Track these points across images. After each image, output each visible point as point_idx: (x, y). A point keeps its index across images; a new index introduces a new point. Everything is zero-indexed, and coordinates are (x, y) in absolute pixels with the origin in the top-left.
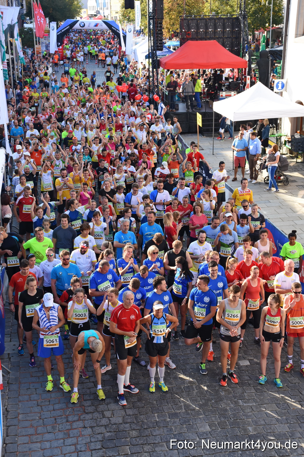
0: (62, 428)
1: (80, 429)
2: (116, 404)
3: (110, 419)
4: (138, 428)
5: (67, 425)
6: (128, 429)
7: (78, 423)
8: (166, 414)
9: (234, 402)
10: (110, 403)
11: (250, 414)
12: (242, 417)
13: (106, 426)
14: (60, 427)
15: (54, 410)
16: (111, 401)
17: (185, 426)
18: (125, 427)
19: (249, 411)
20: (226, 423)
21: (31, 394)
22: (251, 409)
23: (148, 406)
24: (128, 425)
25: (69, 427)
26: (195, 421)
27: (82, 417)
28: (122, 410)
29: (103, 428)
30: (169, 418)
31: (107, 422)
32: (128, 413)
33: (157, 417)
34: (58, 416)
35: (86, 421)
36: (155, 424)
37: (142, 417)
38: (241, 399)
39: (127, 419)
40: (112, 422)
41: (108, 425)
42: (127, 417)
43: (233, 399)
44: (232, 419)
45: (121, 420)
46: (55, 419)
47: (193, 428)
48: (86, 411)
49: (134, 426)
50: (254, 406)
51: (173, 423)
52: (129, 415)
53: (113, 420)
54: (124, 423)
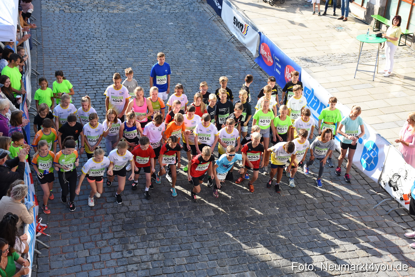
0: (87, 215)
1: (103, 215)
2: (133, 195)
3: (129, 207)
4: (153, 214)
5: (91, 212)
6: (144, 215)
7: (100, 211)
8: (177, 203)
9: (234, 191)
10: (128, 194)
11: (248, 201)
12: (241, 203)
13: (125, 213)
14: (85, 214)
15: (79, 200)
16: (129, 192)
17: (193, 212)
18: (142, 214)
19: (246, 199)
20: (228, 208)
21: (58, 188)
22: (248, 197)
23: (161, 196)
24: (144, 211)
25: (93, 214)
26: (202, 208)
27: (104, 206)
28: (139, 200)
29: (122, 214)
30: (179, 206)
31: (126, 209)
32: (144, 202)
33: (169, 205)
34: (83, 205)
35: (108, 209)
36: (168, 210)
37: (156, 205)
38: (240, 190)
39: (144, 207)
40: (130, 210)
41: (127, 212)
42: (143, 205)
43: (233, 189)
44: (233, 206)
45: (138, 208)
46: (81, 208)
47: (199, 213)
48: (108, 201)
49: (149, 213)
50: (250, 194)
51: (183, 210)
52: (145, 204)
53: (131, 208)
54: (141, 210)
